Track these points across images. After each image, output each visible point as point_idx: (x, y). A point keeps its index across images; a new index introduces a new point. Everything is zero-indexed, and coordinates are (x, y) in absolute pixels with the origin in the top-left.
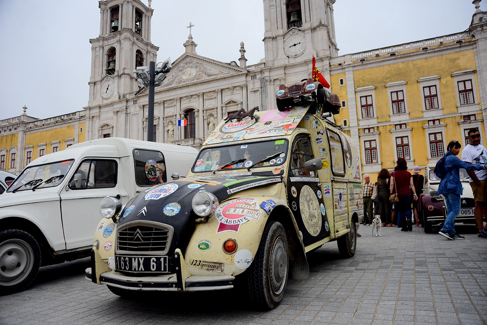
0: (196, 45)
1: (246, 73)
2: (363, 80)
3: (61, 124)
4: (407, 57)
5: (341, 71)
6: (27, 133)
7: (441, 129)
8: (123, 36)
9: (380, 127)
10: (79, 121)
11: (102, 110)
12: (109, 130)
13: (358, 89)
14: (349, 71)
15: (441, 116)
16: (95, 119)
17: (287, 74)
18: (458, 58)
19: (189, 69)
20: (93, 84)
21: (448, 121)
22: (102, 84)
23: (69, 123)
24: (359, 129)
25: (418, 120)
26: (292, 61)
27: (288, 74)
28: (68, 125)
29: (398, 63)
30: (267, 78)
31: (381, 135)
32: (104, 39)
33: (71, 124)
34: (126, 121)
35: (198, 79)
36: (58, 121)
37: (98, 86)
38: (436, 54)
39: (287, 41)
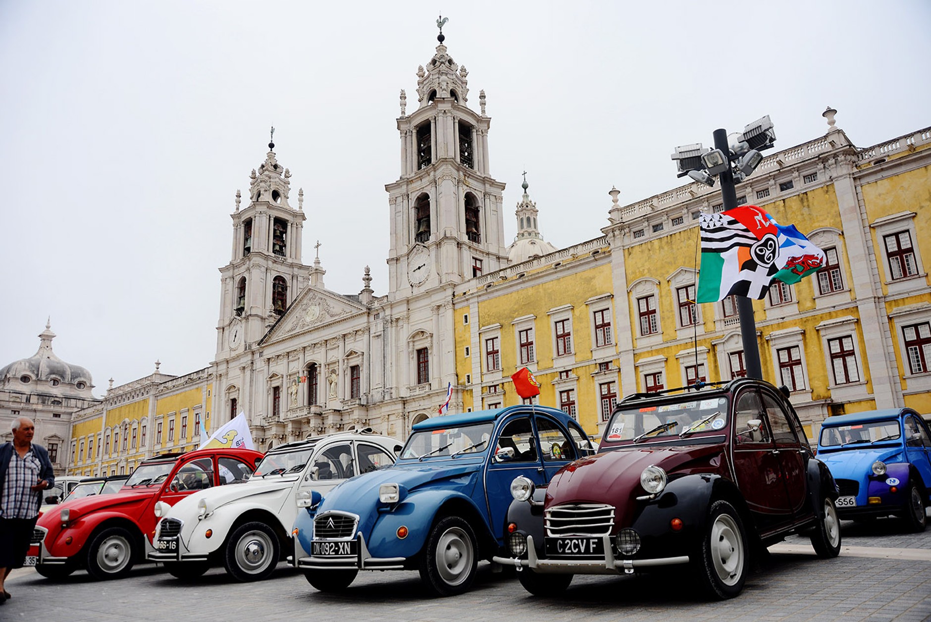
0: (323, 273)
1: (366, 312)
2: (488, 315)
3: (191, 386)
4: (537, 278)
5: (465, 303)
6: (159, 398)
7: (575, 385)
8: (252, 262)
9: (505, 384)
10: (207, 381)
11: (231, 365)
12: (237, 393)
13: (483, 328)
14: (473, 303)
15: (572, 365)
16: (222, 378)
17: (412, 310)
18: (594, 278)
19: (313, 307)
20: (222, 330)
21: (581, 372)
22: (231, 328)
23: (198, 383)
24: (482, 388)
25: (547, 372)
26: (417, 291)
27: (414, 309)
28: (197, 386)
29: (526, 288)
30: (388, 318)
31: (506, 395)
32: (236, 266)
33: (200, 385)
34: (251, 381)
35: (321, 321)
36: (188, 381)
37: (226, 332)
38: (569, 272)
39: (412, 263)
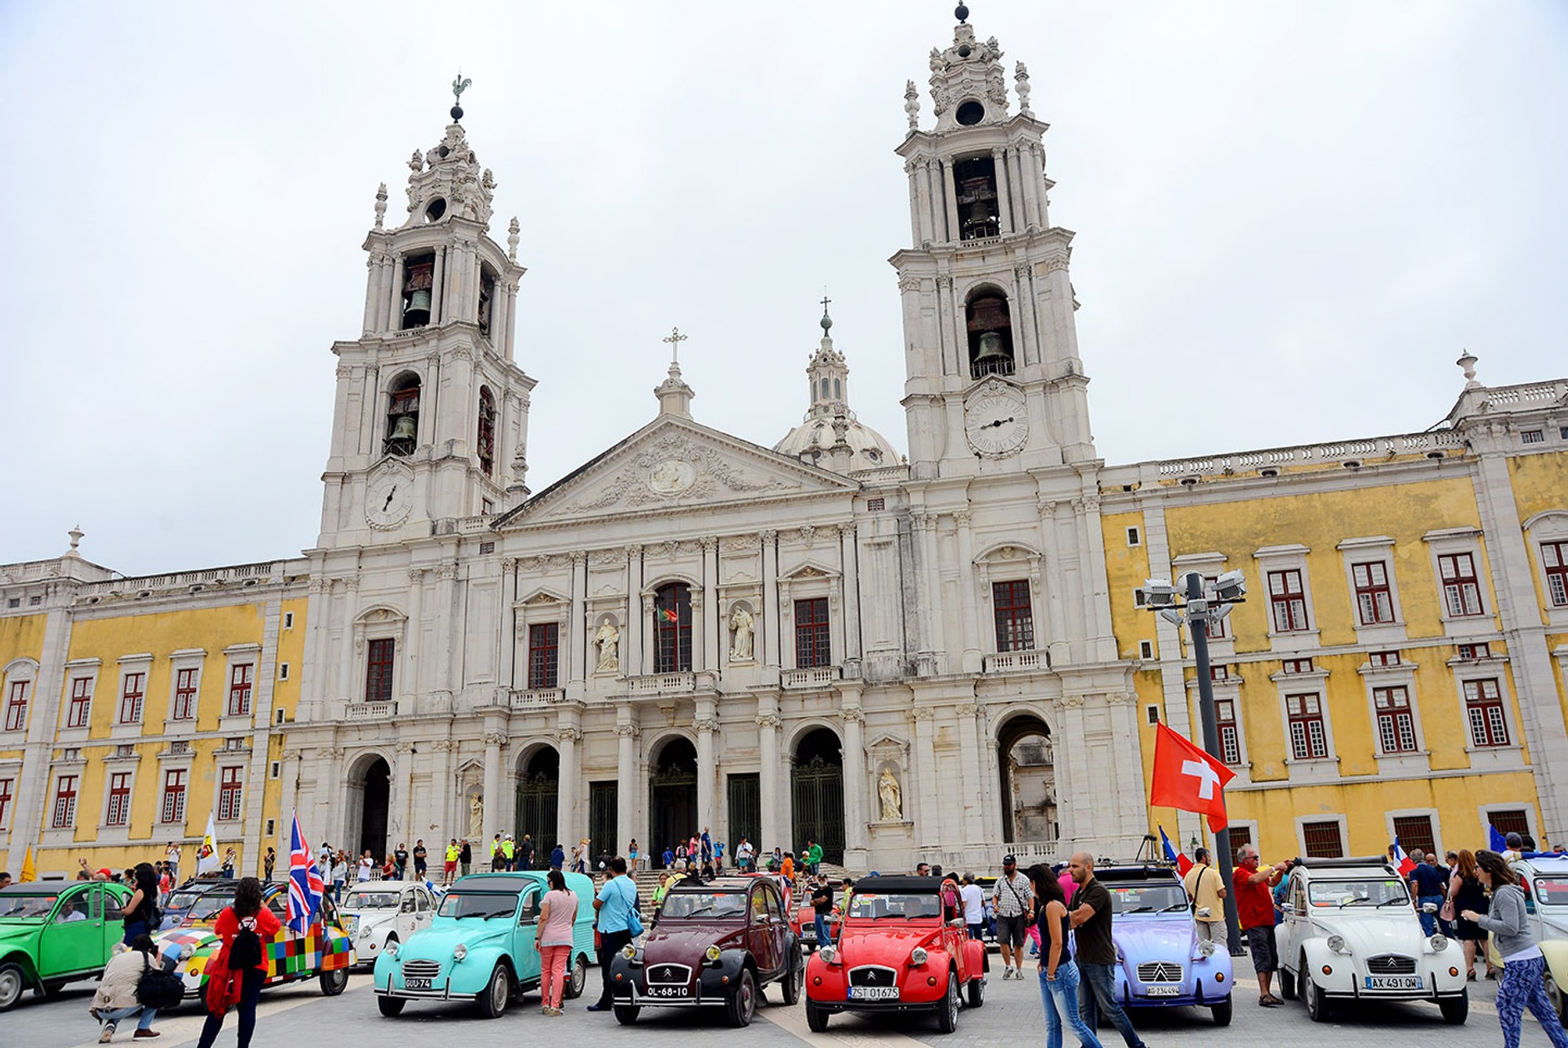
0: (691, 395)
1: (853, 492)
2: (1191, 534)
3: (215, 598)
4: (1307, 481)
5: (1131, 506)
6: (77, 617)
7: (1405, 679)
8: (449, 343)
9: (1242, 666)
10: (283, 591)
11: (368, 563)
12: (393, 627)
13: (1178, 558)
14: (1153, 508)
15: (1401, 643)
16: (339, 588)
17: (975, 504)
18: (1436, 497)
19: (672, 464)
20: (340, 480)
21: (1421, 657)
22: (370, 482)
23: (245, 595)
24: (1184, 669)
25: (1344, 651)
26: (989, 468)
27: (979, 503)
28: (241, 600)
29: (1283, 496)
30: (918, 511)
31: (1247, 687)
32: (383, 345)
33: (250, 599)
34: (455, 604)
35: (702, 496)
36: (203, 587)
37: (357, 487)
38: (1380, 480)
39: (974, 411)
